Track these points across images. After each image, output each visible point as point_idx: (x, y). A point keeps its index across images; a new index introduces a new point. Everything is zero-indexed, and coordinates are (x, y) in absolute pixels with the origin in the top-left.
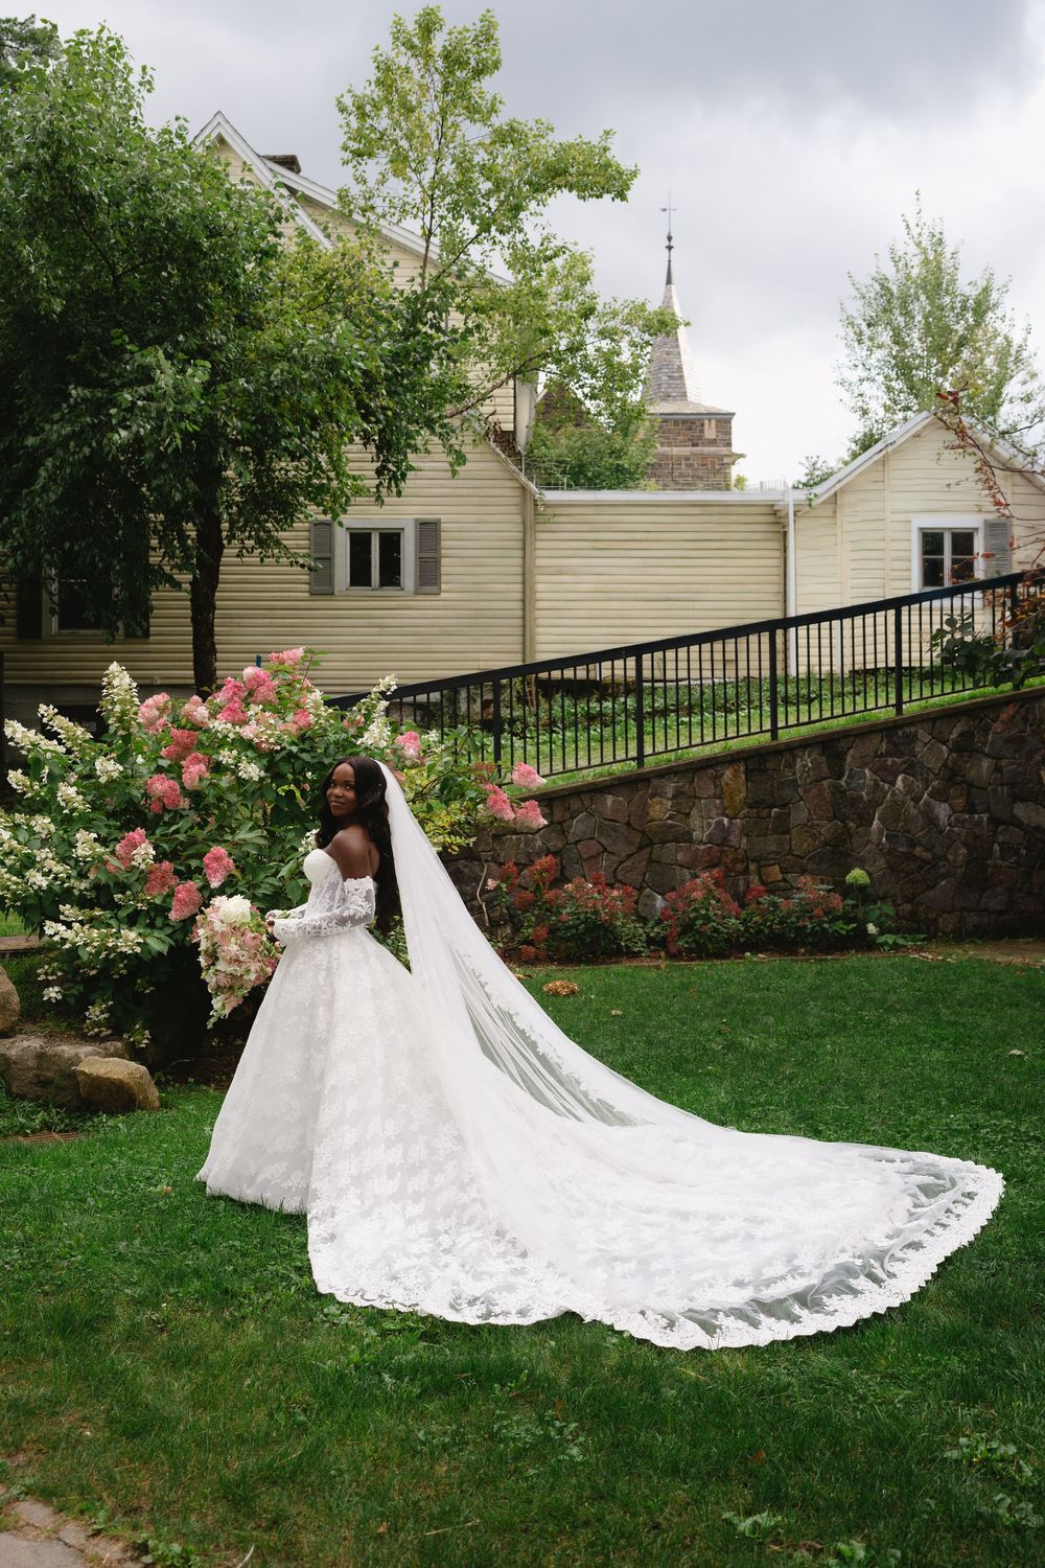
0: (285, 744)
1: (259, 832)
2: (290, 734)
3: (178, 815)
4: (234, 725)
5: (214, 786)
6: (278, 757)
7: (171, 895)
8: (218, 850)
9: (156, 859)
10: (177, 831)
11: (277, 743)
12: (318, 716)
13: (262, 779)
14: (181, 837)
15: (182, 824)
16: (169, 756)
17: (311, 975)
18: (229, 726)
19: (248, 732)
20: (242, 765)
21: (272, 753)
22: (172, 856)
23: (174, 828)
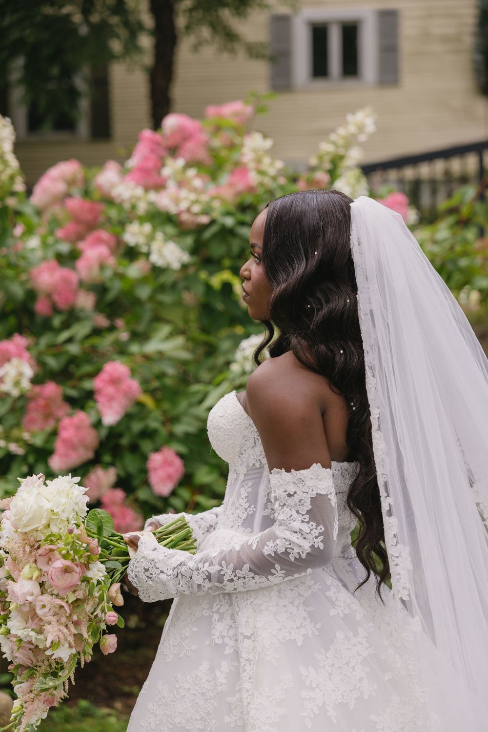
0: (216, 215)
1: (180, 340)
2: (223, 201)
3: (72, 317)
4: (147, 189)
5: (120, 276)
6: (207, 234)
7: (54, 434)
8: (117, 367)
9: (36, 381)
10: (70, 340)
11: (205, 212)
12: (262, 173)
13: (184, 267)
14: (74, 349)
15: (80, 330)
16: (67, 239)
17: (205, 665)
18: (139, 191)
19: (165, 201)
20: (155, 246)
21: (201, 229)
22: (63, 375)
23: (64, 335)
